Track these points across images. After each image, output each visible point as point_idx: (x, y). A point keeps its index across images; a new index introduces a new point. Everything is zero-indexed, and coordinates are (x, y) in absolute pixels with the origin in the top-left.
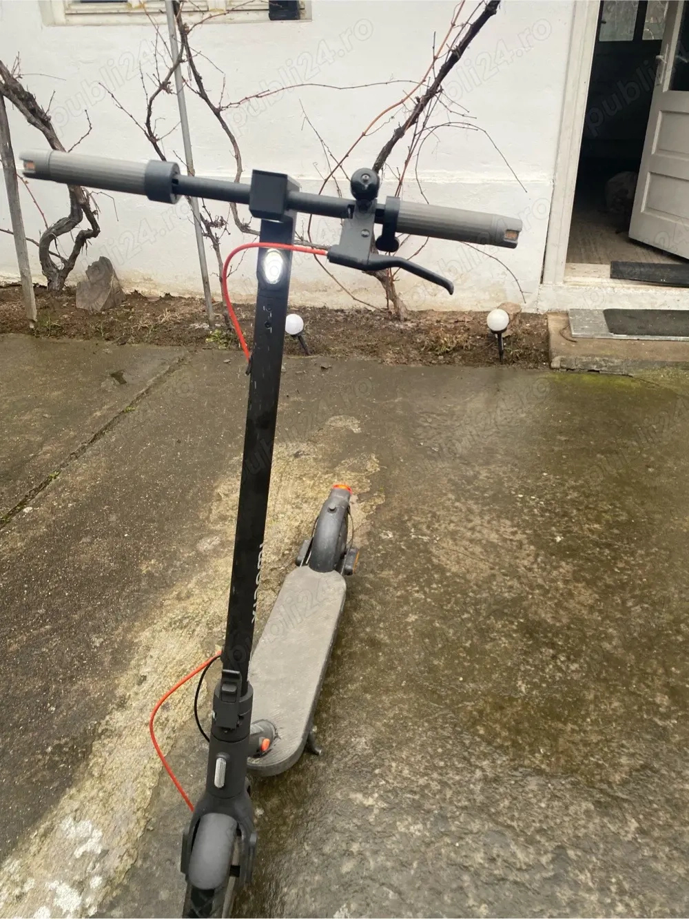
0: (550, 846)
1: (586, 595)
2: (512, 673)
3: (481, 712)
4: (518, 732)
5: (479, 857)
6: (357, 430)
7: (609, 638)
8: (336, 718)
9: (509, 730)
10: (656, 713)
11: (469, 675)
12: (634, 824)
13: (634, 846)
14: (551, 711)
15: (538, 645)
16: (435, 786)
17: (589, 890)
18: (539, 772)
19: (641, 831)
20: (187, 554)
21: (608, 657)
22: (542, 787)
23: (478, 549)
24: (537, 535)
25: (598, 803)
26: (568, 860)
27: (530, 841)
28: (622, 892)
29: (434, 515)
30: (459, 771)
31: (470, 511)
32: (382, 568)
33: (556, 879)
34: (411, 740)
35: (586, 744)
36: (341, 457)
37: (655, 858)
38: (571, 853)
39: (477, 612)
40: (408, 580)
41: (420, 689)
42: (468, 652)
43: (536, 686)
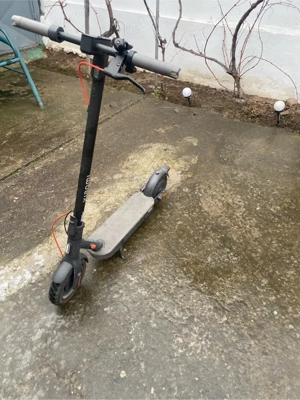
0: (189, 315)
1: (256, 233)
2: (208, 253)
3: (188, 263)
4: (199, 274)
5: (161, 309)
6: (195, 144)
7: (256, 252)
8: (135, 249)
9: (196, 272)
10: (259, 285)
11: (190, 249)
12: (225, 319)
13: (222, 325)
14: (215, 271)
15: (225, 246)
16: (158, 282)
17: (195, 333)
18: (199, 290)
19: (227, 322)
20: (109, 178)
21: (252, 259)
22: (197, 295)
23: (220, 204)
24: (249, 205)
25: (216, 308)
26: (193, 322)
27: (183, 311)
28: (207, 338)
29: (210, 187)
30: (169, 280)
31: (226, 188)
32: (177, 201)
33: (185, 325)
34: (157, 264)
35: (223, 286)
36: (185, 154)
37: (227, 332)
38: (196, 320)
39: (206, 228)
40: (185, 209)
41: (169, 248)
42: (195, 241)
43: (215, 260)
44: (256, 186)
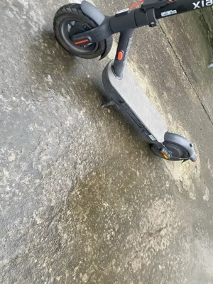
0: (44, 173)
1: (136, 265)
2: (112, 203)
3: (100, 178)
4: (89, 190)
5: (50, 140)
6: (204, 198)
7: (117, 265)
9: (91, 186)
11: (114, 183)
12: (39, 221)
13: (30, 216)
14: (93, 212)
15: (120, 225)
16: (80, 141)
17: (21, 179)
18: (72, 189)
19: (34, 224)
21: (109, 259)
22: (66, 186)
23: (159, 222)
24: (162, 256)
25: (52, 209)
26: (35, 178)
27: (49, 166)
28: (14, 194)
29: (173, 210)
30: (82, 154)
31: (173, 229)
32: (156, 173)
33: (30, 167)
34: (98, 143)
35: (78, 220)
36: (196, 187)
37: (21, 222)
38: (38, 181)
39: (136, 204)
40: (151, 181)
41: (113, 159)
42: (123, 189)
43: (105, 211)
44: (180, 263)
